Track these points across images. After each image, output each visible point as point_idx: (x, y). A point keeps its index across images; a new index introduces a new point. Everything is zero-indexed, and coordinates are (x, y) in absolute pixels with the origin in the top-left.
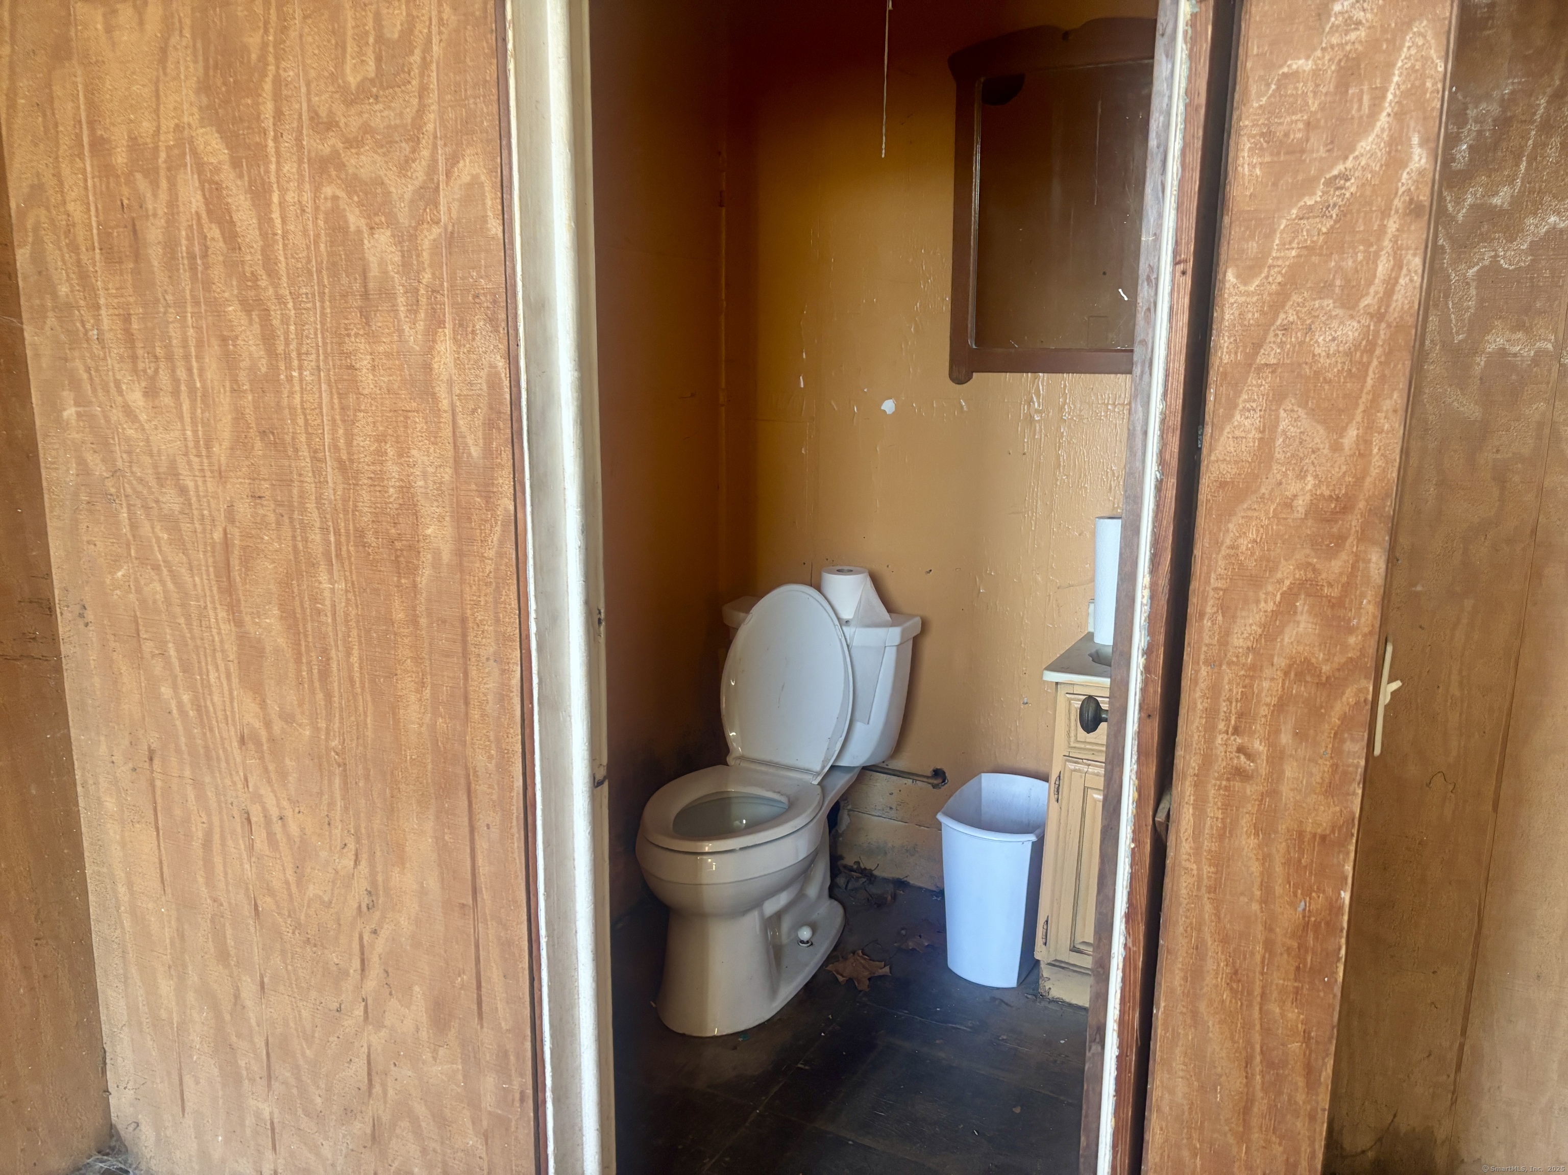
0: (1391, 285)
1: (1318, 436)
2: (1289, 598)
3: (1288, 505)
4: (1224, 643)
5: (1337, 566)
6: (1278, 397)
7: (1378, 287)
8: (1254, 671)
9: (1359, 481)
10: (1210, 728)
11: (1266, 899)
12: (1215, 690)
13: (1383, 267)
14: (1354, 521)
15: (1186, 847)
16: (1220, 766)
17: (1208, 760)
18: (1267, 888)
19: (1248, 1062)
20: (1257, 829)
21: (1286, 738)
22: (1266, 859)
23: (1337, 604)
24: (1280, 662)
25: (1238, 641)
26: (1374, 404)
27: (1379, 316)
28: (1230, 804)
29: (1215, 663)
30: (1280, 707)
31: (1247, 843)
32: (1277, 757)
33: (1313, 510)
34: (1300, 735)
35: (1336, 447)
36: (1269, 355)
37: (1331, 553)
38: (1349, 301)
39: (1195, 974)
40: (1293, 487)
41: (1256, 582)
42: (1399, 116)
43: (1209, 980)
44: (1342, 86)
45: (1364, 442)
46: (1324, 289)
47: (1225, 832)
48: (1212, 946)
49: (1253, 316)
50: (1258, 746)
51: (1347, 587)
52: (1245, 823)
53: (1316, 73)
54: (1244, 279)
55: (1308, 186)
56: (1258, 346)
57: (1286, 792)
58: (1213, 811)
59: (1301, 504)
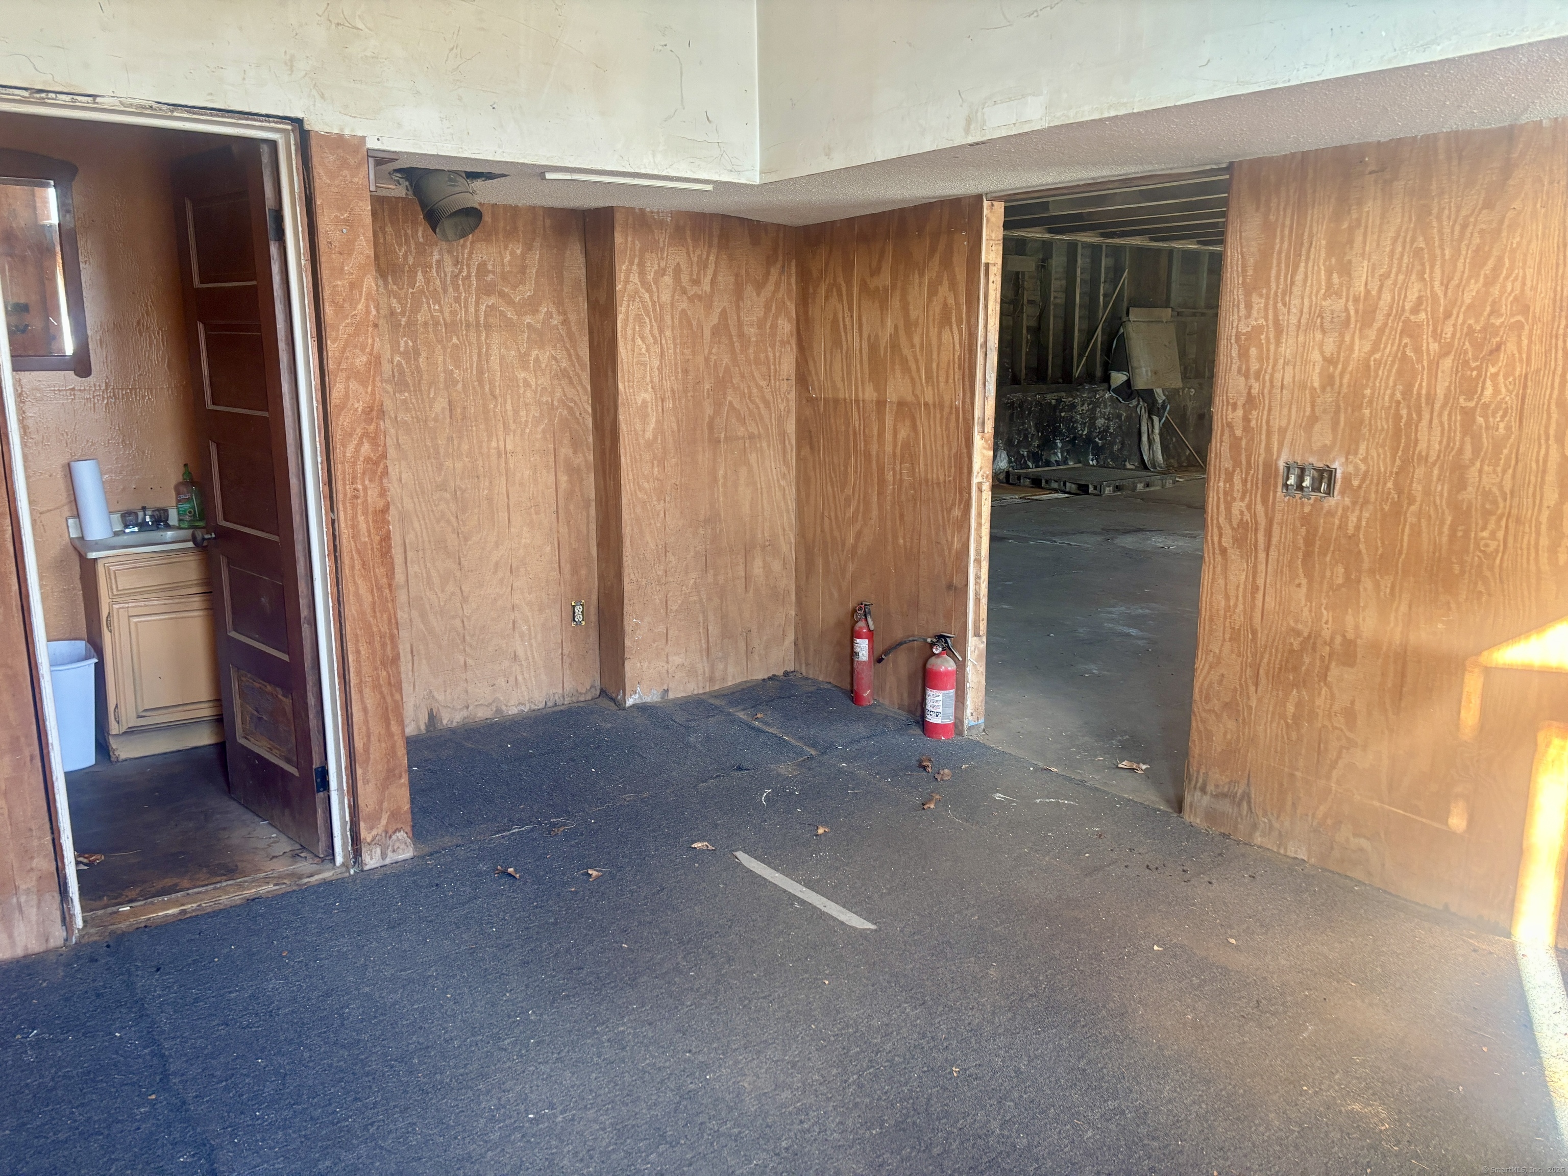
0: (373, 345)
1: (361, 389)
2: (361, 438)
3: (356, 410)
4: (344, 456)
5: (372, 428)
6: (348, 378)
7: (369, 346)
8: (354, 464)
9: (374, 402)
10: (344, 485)
11: (369, 536)
12: (344, 472)
13: (370, 341)
14: (375, 413)
15: (343, 525)
16: (349, 495)
17: (345, 495)
18: (369, 531)
19: (372, 591)
20: (363, 514)
21: (367, 482)
22: (367, 522)
23: (374, 438)
24: (361, 459)
25: (348, 455)
26: (374, 380)
27: (371, 354)
28: (354, 507)
29: (343, 463)
30: (364, 473)
31: (361, 518)
32: (365, 489)
33: (363, 412)
34: (370, 481)
35: (367, 393)
36: (344, 366)
37: (370, 424)
38: (363, 350)
39: (352, 567)
40: (356, 405)
41: (351, 435)
42: (367, 299)
43: (357, 568)
44: (351, 290)
45: (373, 390)
46: (355, 347)
47: (354, 517)
48: (356, 556)
49: (337, 354)
50: (360, 487)
51: (376, 433)
52: (359, 512)
53: (343, 286)
54: (333, 343)
55: (346, 317)
56: (340, 363)
57: (370, 500)
58: (349, 512)
59: (360, 410)
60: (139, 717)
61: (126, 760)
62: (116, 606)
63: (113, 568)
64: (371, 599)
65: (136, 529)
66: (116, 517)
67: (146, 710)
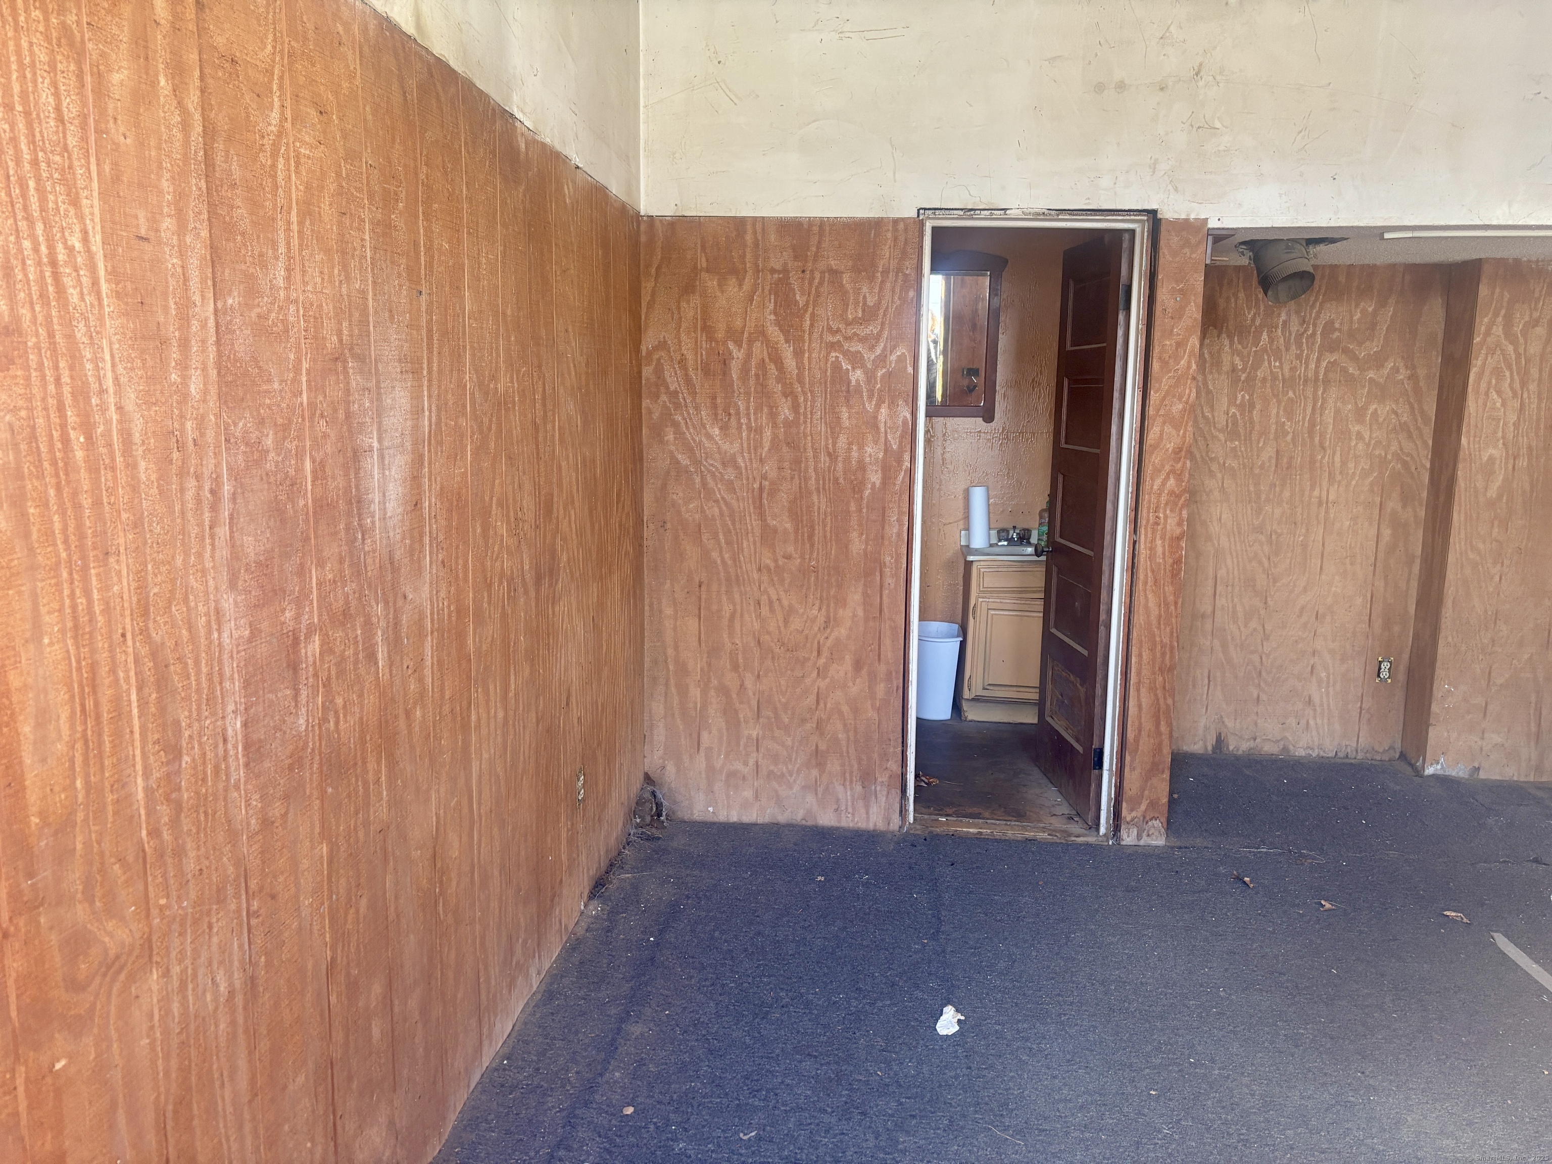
0: (1189, 395)
1: (1174, 432)
2: (1168, 474)
3: (1167, 450)
4: (1152, 488)
5: (1179, 465)
6: (1164, 423)
7: (1186, 396)
8: (1160, 495)
9: (1184, 444)
10: (1149, 512)
11: (1164, 558)
12: (1150, 501)
13: (1187, 391)
14: (1183, 453)
15: (1142, 546)
16: (1151, 521)
17: (1148, 521)
18: (1164, 554)
19: (1160, 606)
20: (1161, 538)
21: (1168, 512)
22: (1164, 546)
23: (1180, 475)
24: (1166, 492)
25: (1155, 487)
26: (1187, 423)
27: (1187, 403)
28: (1154, 532)
29: (1149, 494)
30: (1166, 504)
31: (1159, 542)
32: (1166, 517)
33: (1174, 452)
34: (1171, 511)
35: (1178, 435)
36: (1162, 412)
37: (1178, 462)
38: (1180, 399)
39: (1146, 583)
40: (1168, 446)
41: (1160, 471)
42: (1189, 356)
43: (1149, 584)
44: (1177, 349)
45: (1185, 433)
46: (1174, 396)
47: (1153, 540)
48: (1150, 574)
49: (1158, 402)
50: (1161, 515)
51: (1182, 471)
52: (1158, 537)
53: (1171, 345)
54: (1156, 393)
55: (1170, 371)
56: (1159, 410)
57: (1168, 527)
58: (1150, 535)
59: (1170, 450)
60: (984, 689)
61: (971, 721)
62: (980, 600)
63: (982, 570)
64: (1157, 613)
65: (1006, 543)
66: (994, 533)
67: (989, 685)
